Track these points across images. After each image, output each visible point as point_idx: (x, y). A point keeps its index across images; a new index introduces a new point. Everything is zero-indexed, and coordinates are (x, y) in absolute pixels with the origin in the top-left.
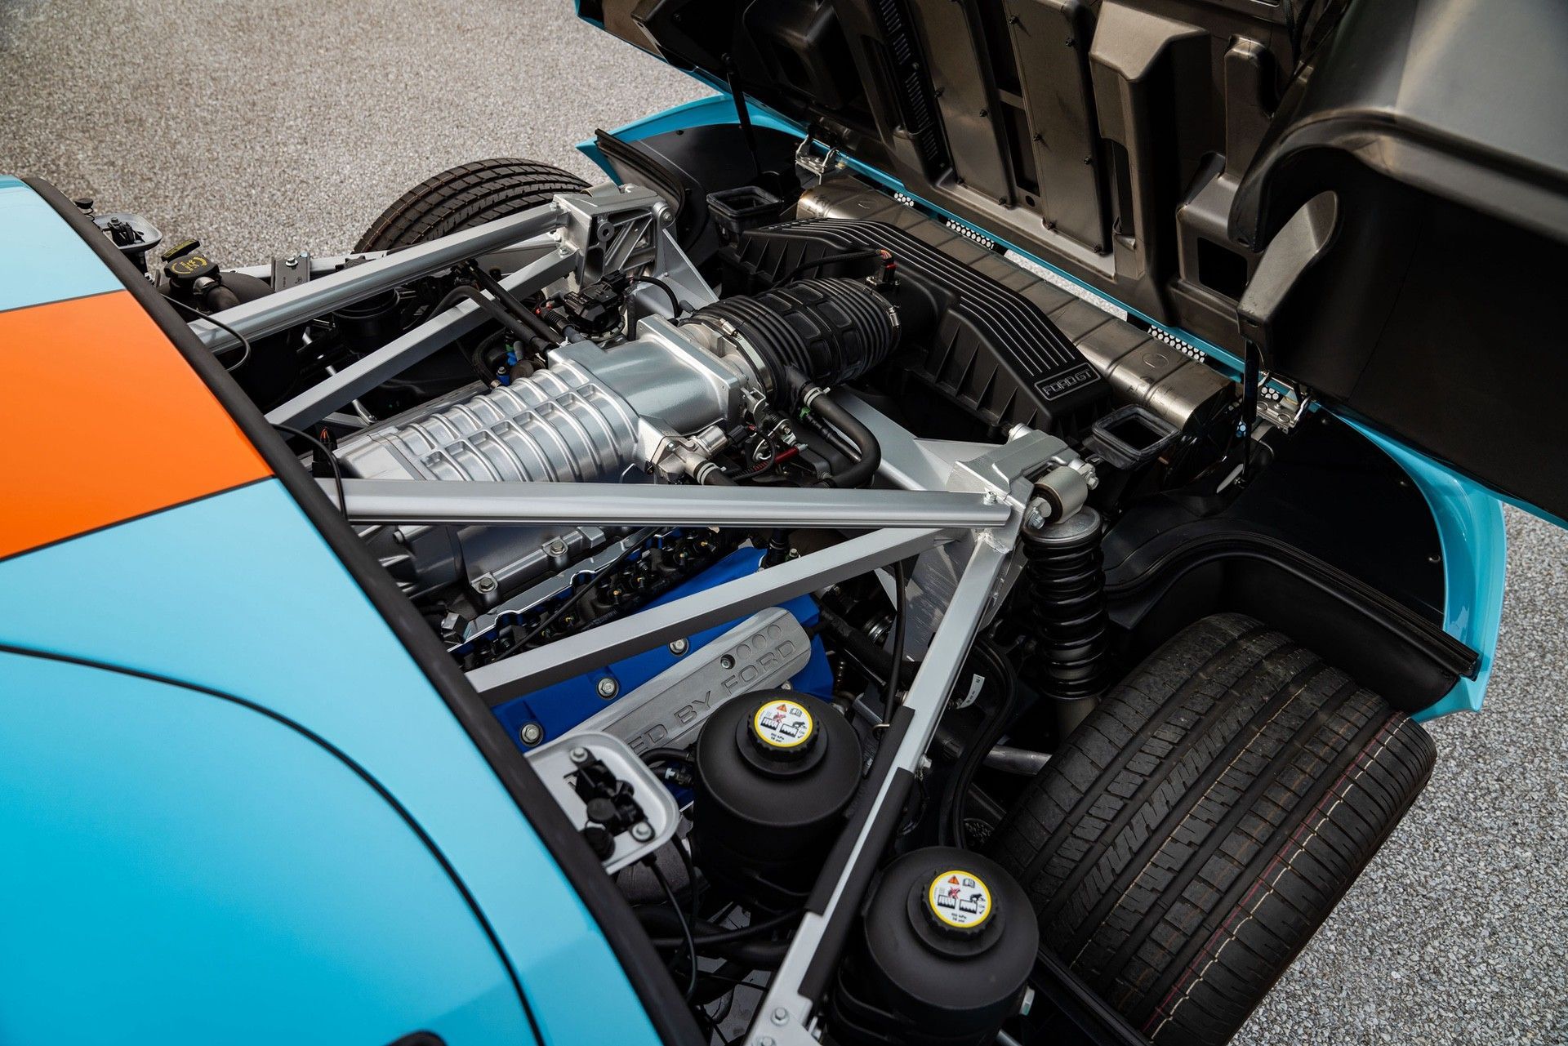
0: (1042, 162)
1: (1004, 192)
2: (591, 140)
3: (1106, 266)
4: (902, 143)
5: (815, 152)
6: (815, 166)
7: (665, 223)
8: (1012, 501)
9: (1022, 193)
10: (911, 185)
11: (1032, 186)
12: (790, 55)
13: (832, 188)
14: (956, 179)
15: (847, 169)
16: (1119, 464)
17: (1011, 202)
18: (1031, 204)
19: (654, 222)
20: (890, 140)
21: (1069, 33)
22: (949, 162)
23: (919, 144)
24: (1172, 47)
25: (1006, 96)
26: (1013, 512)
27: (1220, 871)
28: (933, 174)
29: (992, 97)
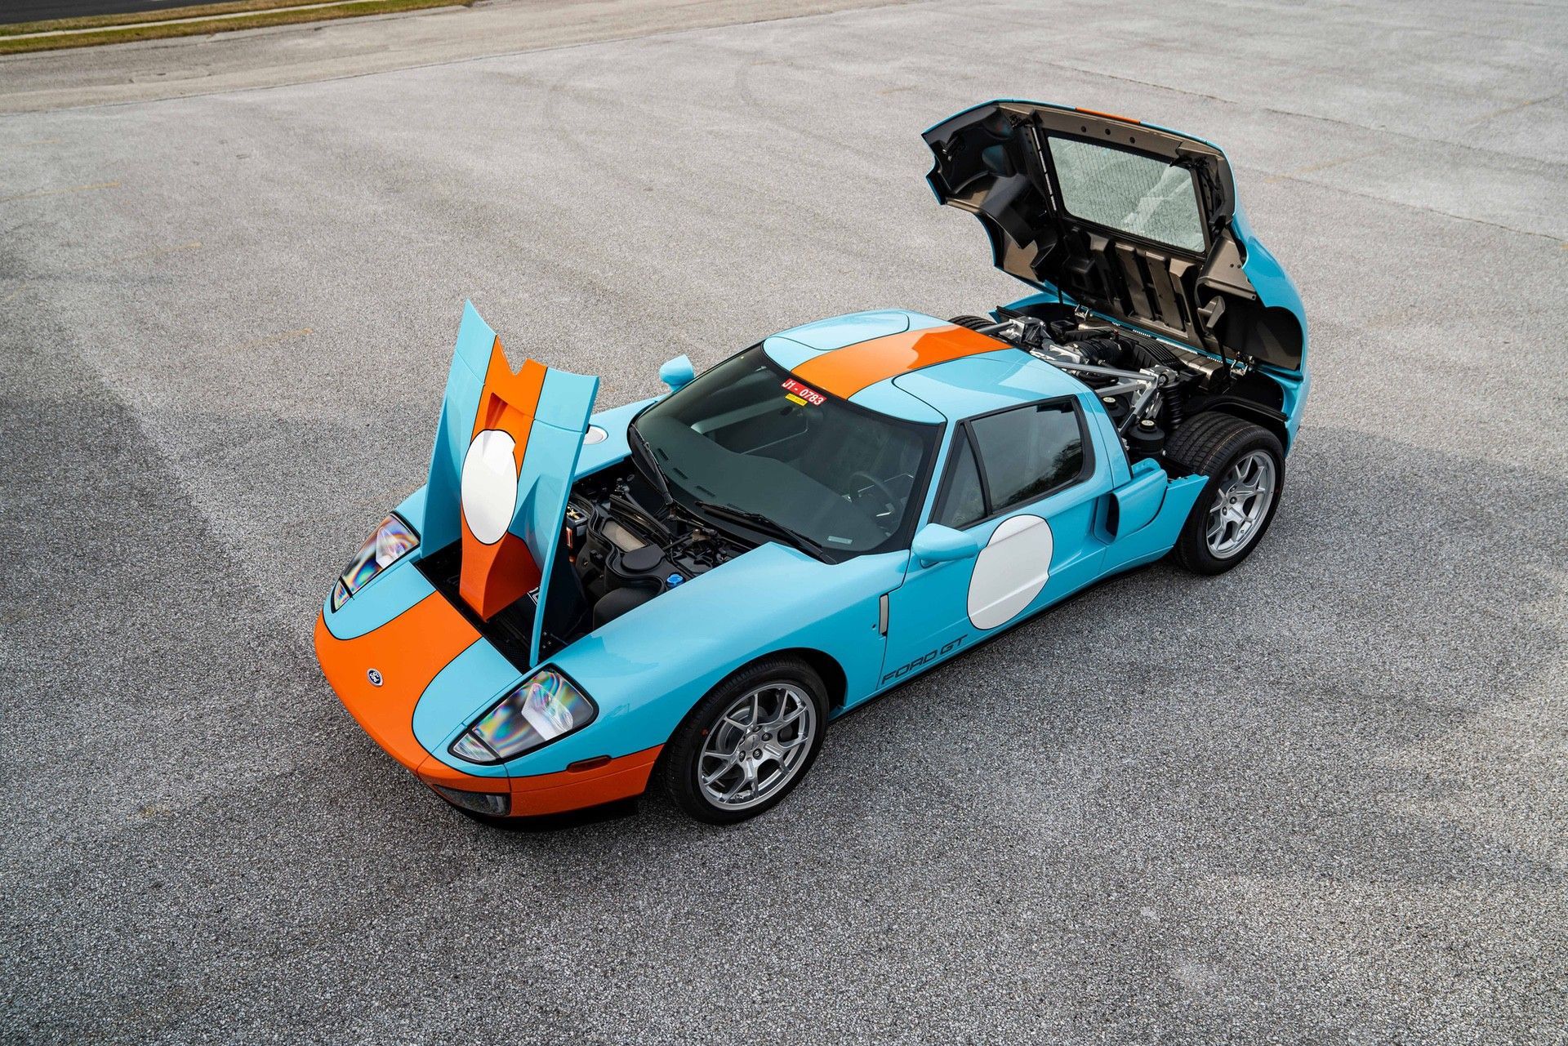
0: (1162, 306)
1: (1151, 316)
2: (994, 310)
3: (1185, 335)
4: (1117, 305)
5: (1080, 311)
6: (1082, 315)
7: (1044, 327)
8: (1155, 375)
9: (1157, 315)
10: (1118, 319)
11: (1160, 313)
12: (1079, 276)
13: (1088, 321)
14: (1135, 314)
15: (1094, 316)
16: (1187, 380)
17: (1154, 319)
18: (1160, 319)
19: (1040, 328)
20: (1113, 303)
21: (1164, 266)
22: (1133, 308)
23: (1122, 303)
24: (1188, 269)
25: (1149, 285)
26: (1156, 378)
27: (1210, 445)
28: (1127, 313)
29: (1145, 285)
